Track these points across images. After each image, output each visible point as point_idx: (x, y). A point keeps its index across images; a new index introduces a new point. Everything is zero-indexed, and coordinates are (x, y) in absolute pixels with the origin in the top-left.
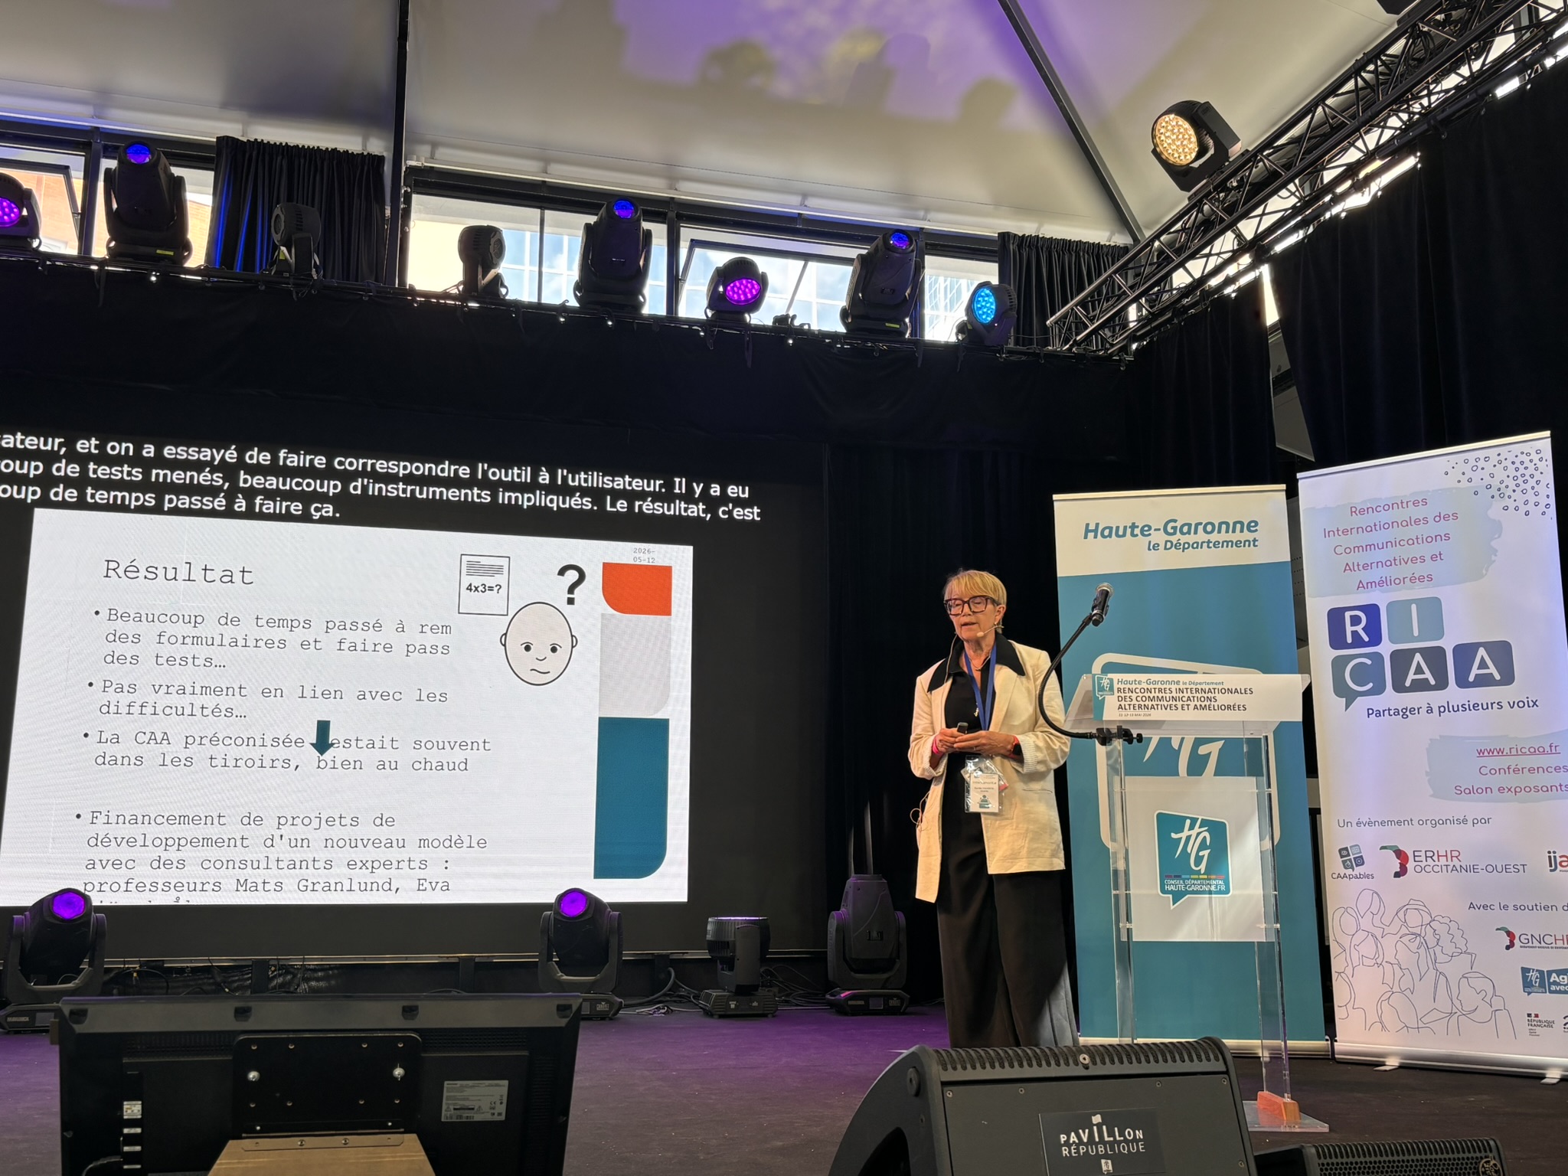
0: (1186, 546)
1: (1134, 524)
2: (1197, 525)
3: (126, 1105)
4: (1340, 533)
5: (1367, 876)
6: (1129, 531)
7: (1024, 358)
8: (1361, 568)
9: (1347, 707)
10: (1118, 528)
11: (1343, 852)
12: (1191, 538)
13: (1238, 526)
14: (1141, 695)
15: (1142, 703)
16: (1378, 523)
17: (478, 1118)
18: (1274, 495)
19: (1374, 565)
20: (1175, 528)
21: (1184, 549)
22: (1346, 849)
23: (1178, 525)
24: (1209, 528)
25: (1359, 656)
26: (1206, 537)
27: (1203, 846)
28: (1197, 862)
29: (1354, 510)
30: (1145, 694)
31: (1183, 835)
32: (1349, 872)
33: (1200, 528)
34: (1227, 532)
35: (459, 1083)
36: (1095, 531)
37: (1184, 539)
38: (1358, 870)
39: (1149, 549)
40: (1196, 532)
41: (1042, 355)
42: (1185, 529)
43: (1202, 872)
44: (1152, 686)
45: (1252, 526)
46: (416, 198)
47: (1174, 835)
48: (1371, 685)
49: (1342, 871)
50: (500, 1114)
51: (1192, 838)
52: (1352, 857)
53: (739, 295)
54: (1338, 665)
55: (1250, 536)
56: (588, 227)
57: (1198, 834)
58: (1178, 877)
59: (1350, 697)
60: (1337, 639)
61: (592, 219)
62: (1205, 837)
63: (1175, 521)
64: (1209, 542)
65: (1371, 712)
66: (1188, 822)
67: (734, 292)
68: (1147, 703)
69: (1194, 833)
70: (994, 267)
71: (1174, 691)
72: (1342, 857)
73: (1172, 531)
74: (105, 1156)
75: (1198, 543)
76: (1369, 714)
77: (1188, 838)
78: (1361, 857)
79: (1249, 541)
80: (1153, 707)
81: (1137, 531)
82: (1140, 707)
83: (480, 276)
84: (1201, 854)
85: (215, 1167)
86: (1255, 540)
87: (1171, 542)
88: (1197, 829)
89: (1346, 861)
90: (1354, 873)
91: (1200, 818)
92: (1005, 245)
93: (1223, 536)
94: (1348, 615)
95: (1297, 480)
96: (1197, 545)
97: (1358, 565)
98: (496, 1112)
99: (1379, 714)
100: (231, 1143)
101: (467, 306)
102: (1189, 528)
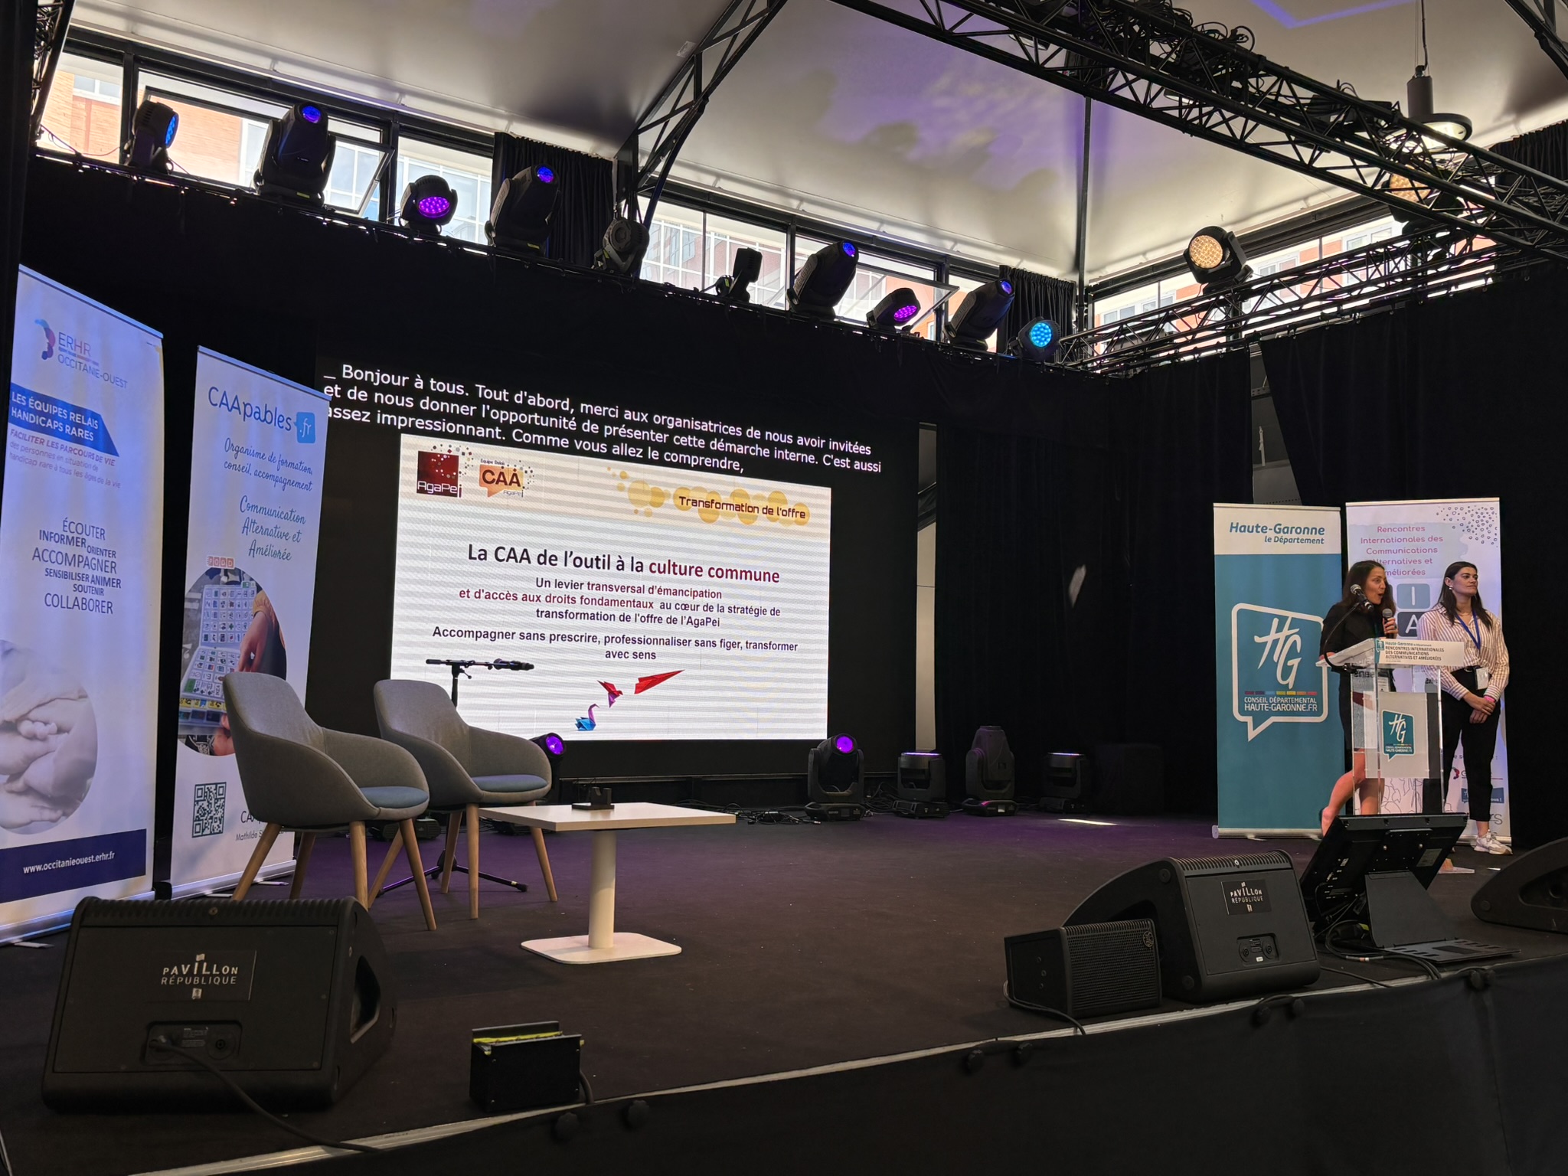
0: (1286, 540)
1: (1256, 524)
2: (1294, 528)
6: (1255, 529)
10: (1249, 527)
12: (1288, 536)
13: (1312, 532)
18: (1332, 515)
19: (1391, 562)
20: (1280, 529)
21: (1284, 543)
23: (1282, 527)
24: (1298, 530)
26: (1296, 536)
29: (1379, 528)
33: (1294, 530)
36: (1236, 527)
37: (1285, 536)
39: (1264, 541)
40: (1291, 533)
42: (1286, 530)
45: (1321, 531)
63: (1280, 525)
64: (1298, 539)
73: (1278, 531)
75: (1291, 539)
79: (1319, 540)
81: (1259, 529)
86: (1322, 540)
87: (1277, 538)
93: (1306, 536)
95: (1345, 507)
96: (1291, 541)
102: (1288, 530)
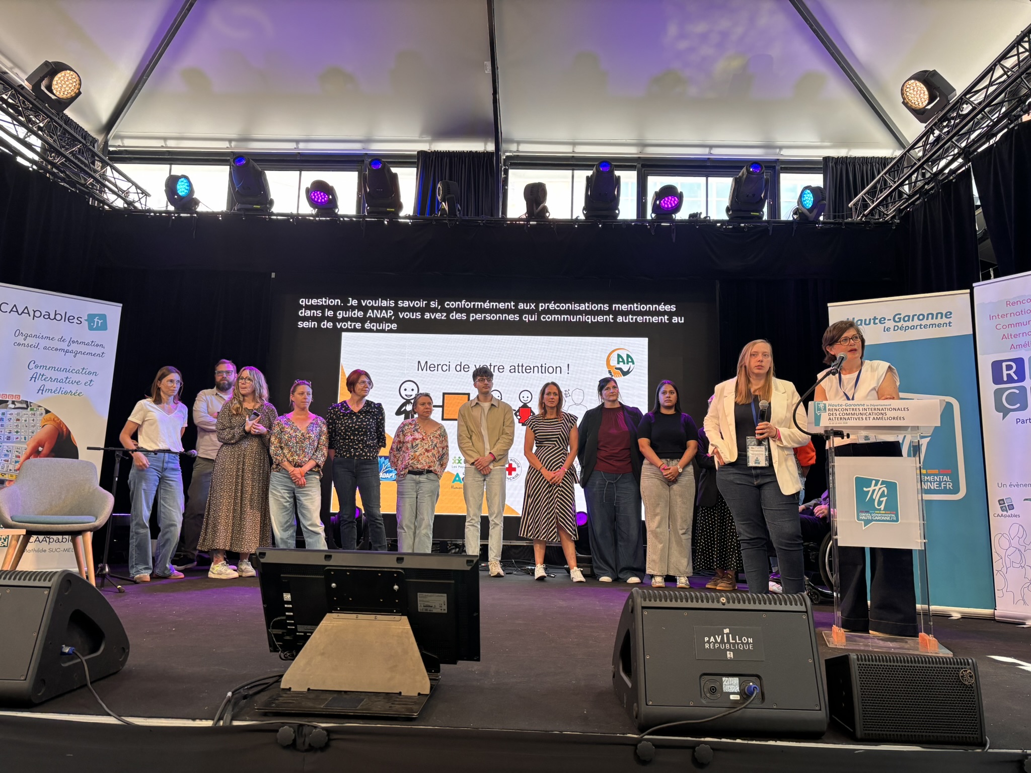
0: (907, 328)
1: (875, 317)
2: (913, 316)
3: (285, 595)
4: (1000, 317)
5: (1016, 516)
6: (872, 321)
7: (832, 226)
8: (1013, 336)
9: (1004, 418)
10: (865, 320)
11: (1001, 502)
12: (910, 324)
13: (939, 315)
14: (842, 412)
15: (842, 417)
16: (1023, 310)
17: (435, 611)
18: (962, 296)
19: (1021, 335)
20: (900, 318)
21: (905, 330)
22: (1003, 500)
23: (902, 316)
24: (921, 317)
25: (1012, 388)
26: (919, 323)
27: (882, 495)
28: (880, 503)
29: (1008, 303)
30: (844, 412)
31: (871, 489)
32: (1005, 513)
33: (916, 317)
34: (932, 318)
35: (424, 594)
37: (905, 324)
38: (1010, 512)
39: (884, 331)
40: (913, 320)
41: (843, 224)
42: (906, 319)
43: (882, 509)
44: (848, 407)
45: (948, 315)
46: (511, 172)
47: (865, 489)
48: (1018, 405)
49: (1000, 512)
50: (444, 610)
51: (876, 491)
52: (1006, 505)
53: (668, 205)
54: (998, 394)
55: (947, 321)
56: (588, 178)
57: (880, 489)
58: (867, 512)
59: (1006, 412)
60: (997, 378)
61: (589, 173)
62: (884, 491)
63: (900, 314)
64: (921, 325)
65: (1018, 420)
66: (874, 482)
67: (665, 204)
68: (845, 417)
69: (877, 488)
70: (821, 176)
71: (861, 409)
72: (1000, 504)
73: (897, 319)
74: (280, 616)
75: (914, 326)
76: (1017, 422)
77: (874, 491)
78: (1012, 505)
79: (946, 324)
80: (848, 418)
81: (877, 321)
82: (841, 419)
83: (535, 208)
84: (881, 499)
85: (321, 624)
86: (950, 323)
87: (898, 326)
88: (879, 486)
89: (1003, 507)
90: (1007, 514)
91: (881, 480)
92: (826, 165)
93: (930, 321)
94: (1004, 364)
95: (973, 287)
96: (913, 328)
97: (1011, 335)
98: (443, 608)
99: (1023, 422)
100: (328, 614)
101: (530, 224)
102: (908, 318)
